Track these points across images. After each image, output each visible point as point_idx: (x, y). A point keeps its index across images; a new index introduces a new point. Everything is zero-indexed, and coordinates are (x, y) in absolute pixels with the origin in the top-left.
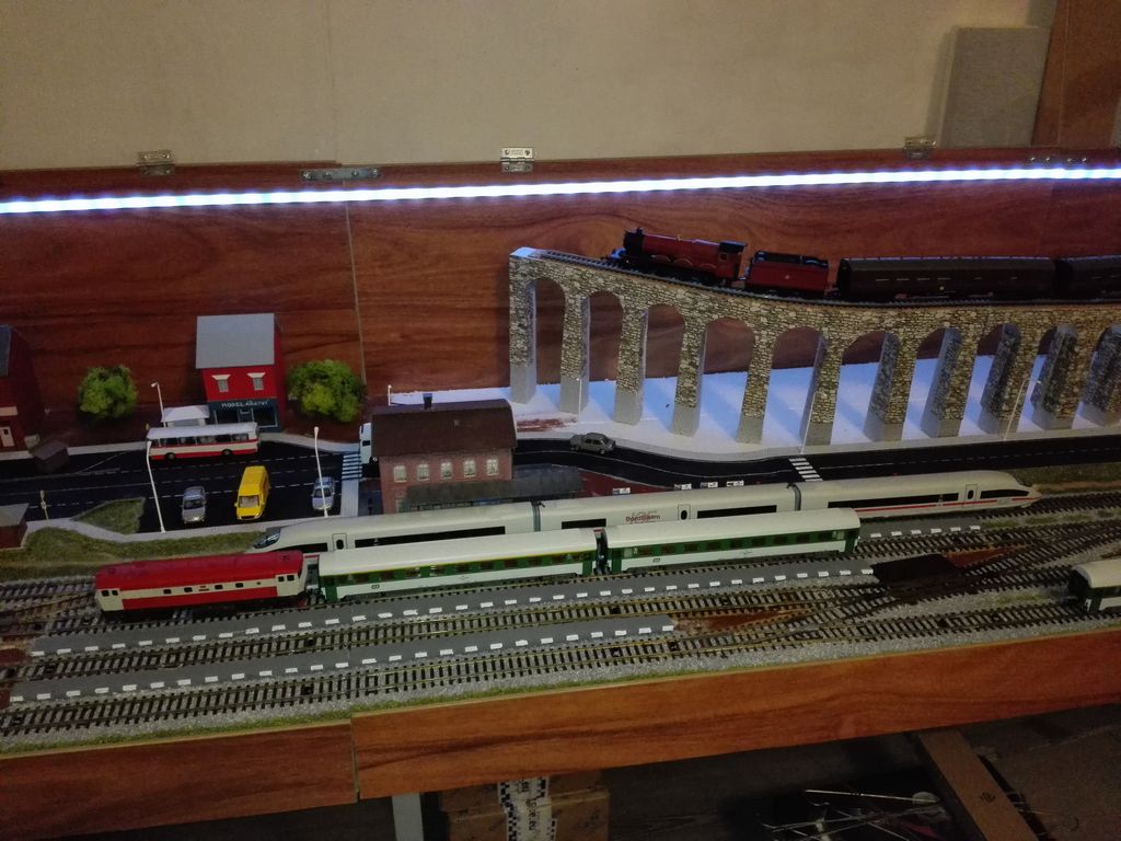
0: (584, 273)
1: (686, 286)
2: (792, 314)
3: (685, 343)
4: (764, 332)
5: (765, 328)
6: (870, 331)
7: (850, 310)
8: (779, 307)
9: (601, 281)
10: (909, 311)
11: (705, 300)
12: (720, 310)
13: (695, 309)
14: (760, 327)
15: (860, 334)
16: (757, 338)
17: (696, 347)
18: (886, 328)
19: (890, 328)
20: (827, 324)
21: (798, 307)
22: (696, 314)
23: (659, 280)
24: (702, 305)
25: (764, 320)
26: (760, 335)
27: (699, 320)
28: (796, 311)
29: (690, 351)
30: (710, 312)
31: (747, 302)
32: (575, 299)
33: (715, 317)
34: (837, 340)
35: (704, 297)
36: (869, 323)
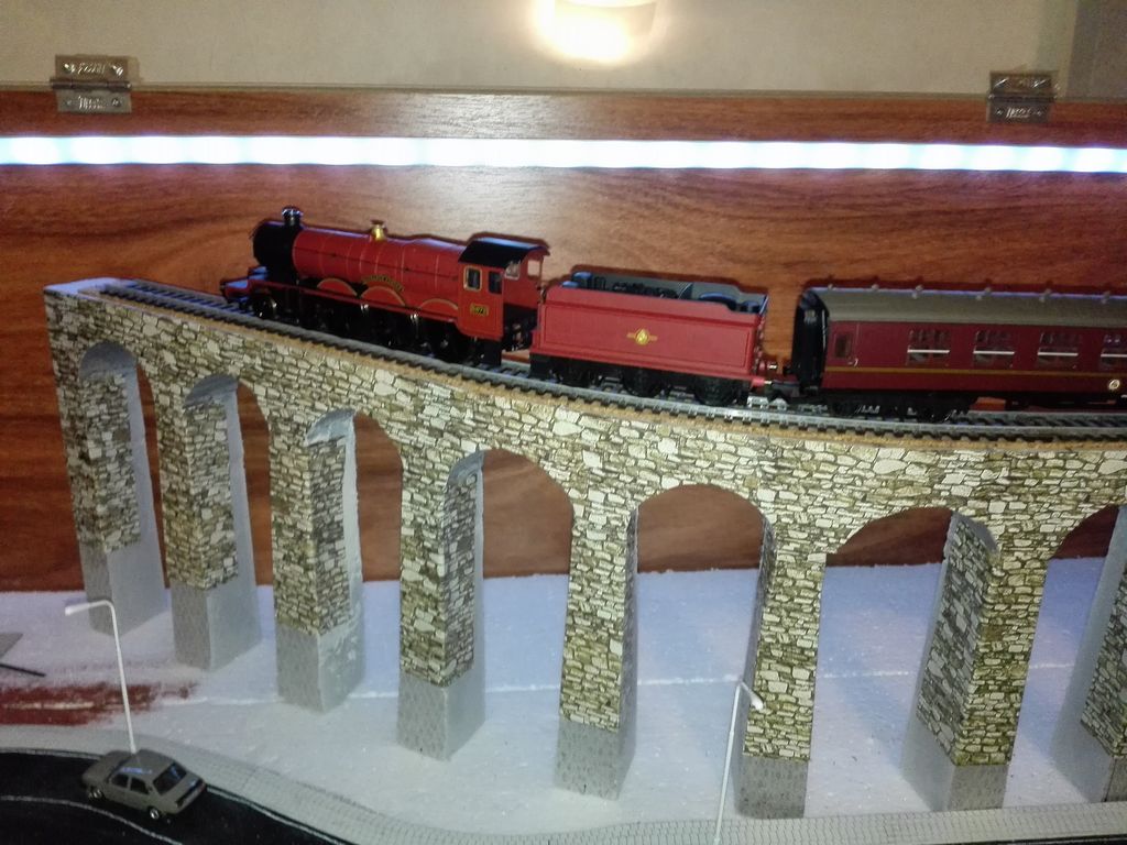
0: (180, 328)
1: (400, 362)
2: (668, 448)
3: (407, 515)
4: (596, 496)
5: (598, 483)
6: (899, 506)
7: (837, 443)
8: (631, 426)
9: (213, 348)
10: (1020, 449)
11: (439, 401)
12: (478, 429)
13: (419, 424)
14: (584, 478)
15: (874, 513)
16: (579, 510)
17: (434, 528)
18: (950, 498)
19: (964, 500)
20: (768, 481)
21: (681, 428)
22: (423, 437)
23: (339, 347)
24: (435, 415)
25: (592, 461)
26: (587, 503)
27: (431, 455)
28: (676, 438)
29: (420, 538)
30: (454, 433)
31: (544, 409)
32: (169, 394)
33: (469, 447)
34: (802, 527)
35: (437, 391)
36: (896, 482)
